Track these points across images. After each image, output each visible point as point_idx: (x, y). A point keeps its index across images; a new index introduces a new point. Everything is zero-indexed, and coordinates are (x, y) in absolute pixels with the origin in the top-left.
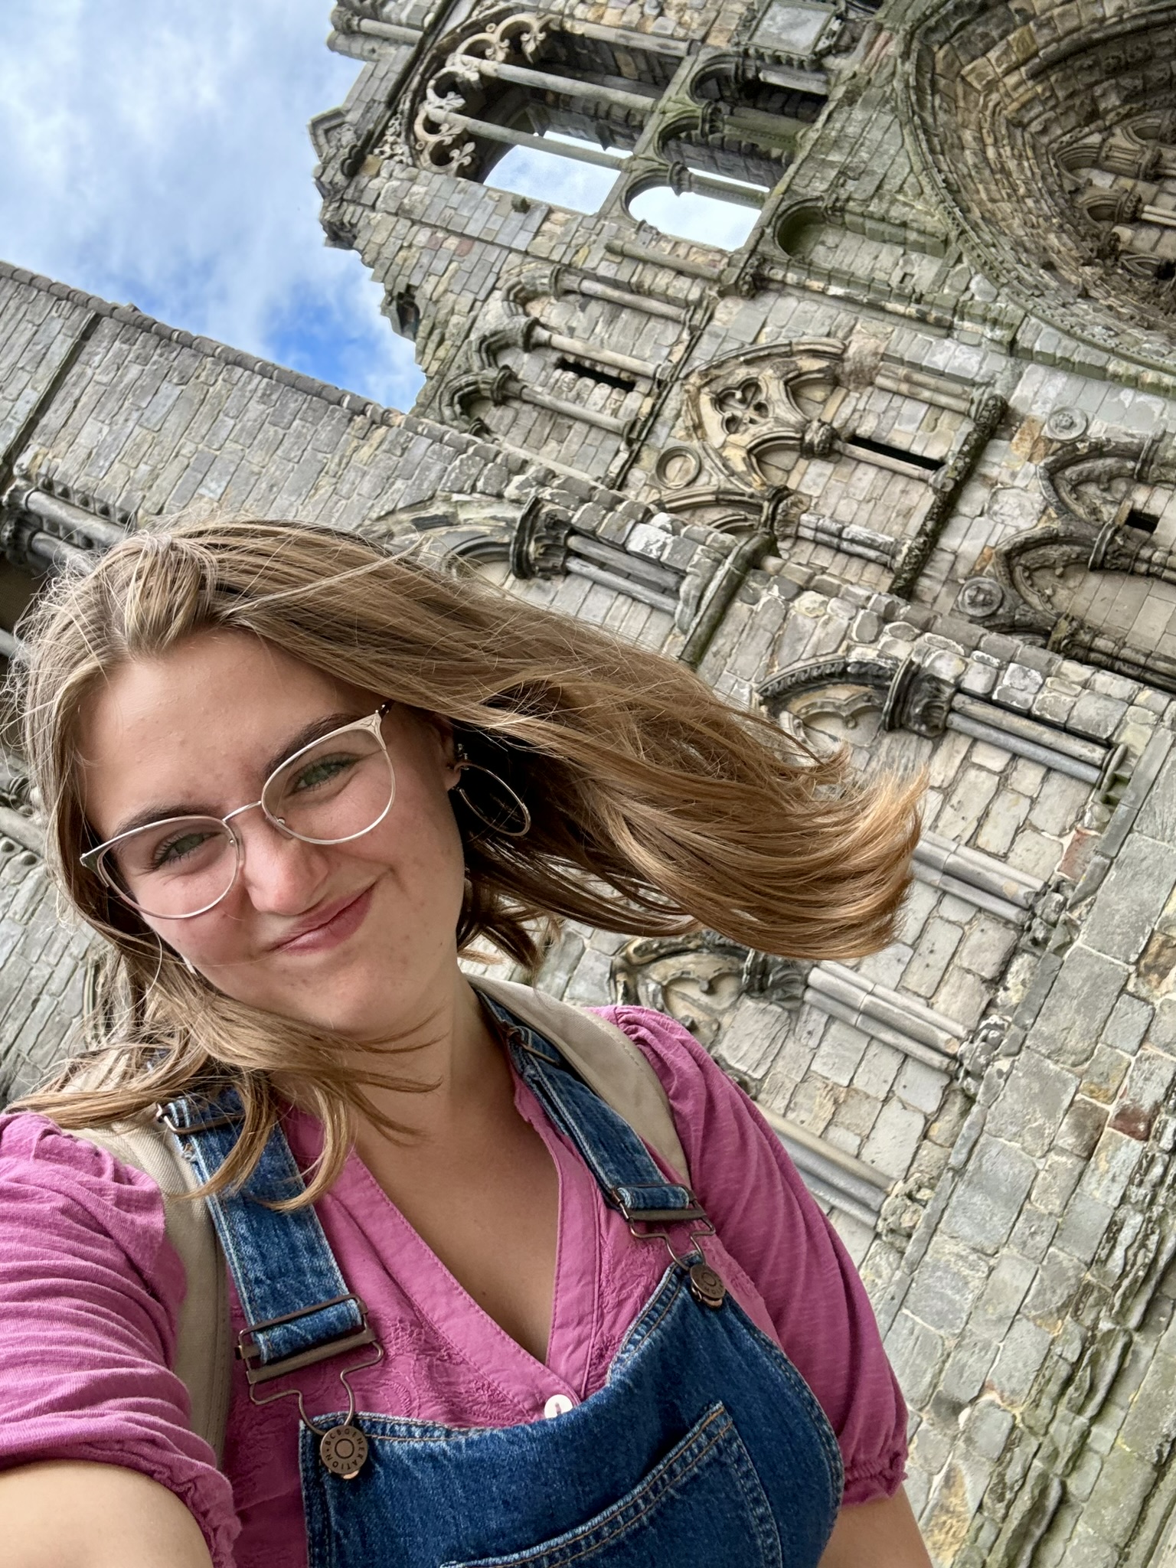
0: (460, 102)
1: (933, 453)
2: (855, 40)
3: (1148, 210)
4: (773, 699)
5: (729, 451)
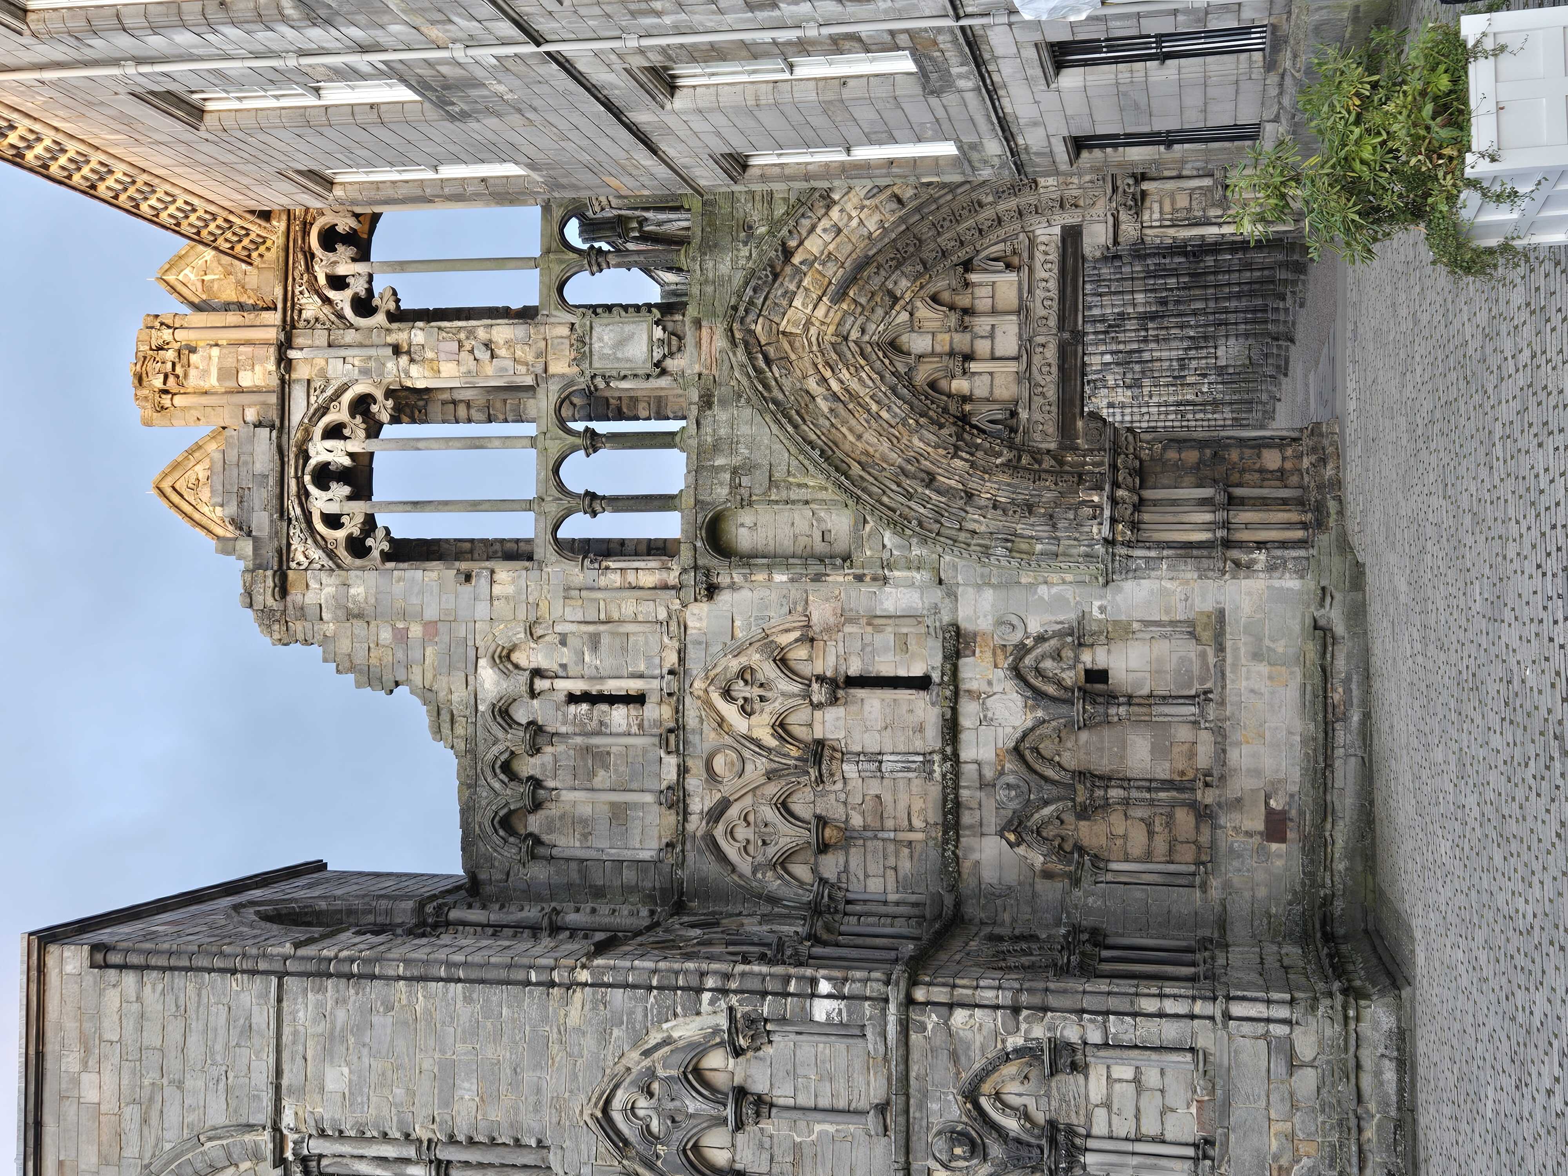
0: (346, 490)
1: (917, 670)
2: (681, 339)
3: (974, 366)
4: (971, 1095)
5: (758, 733)
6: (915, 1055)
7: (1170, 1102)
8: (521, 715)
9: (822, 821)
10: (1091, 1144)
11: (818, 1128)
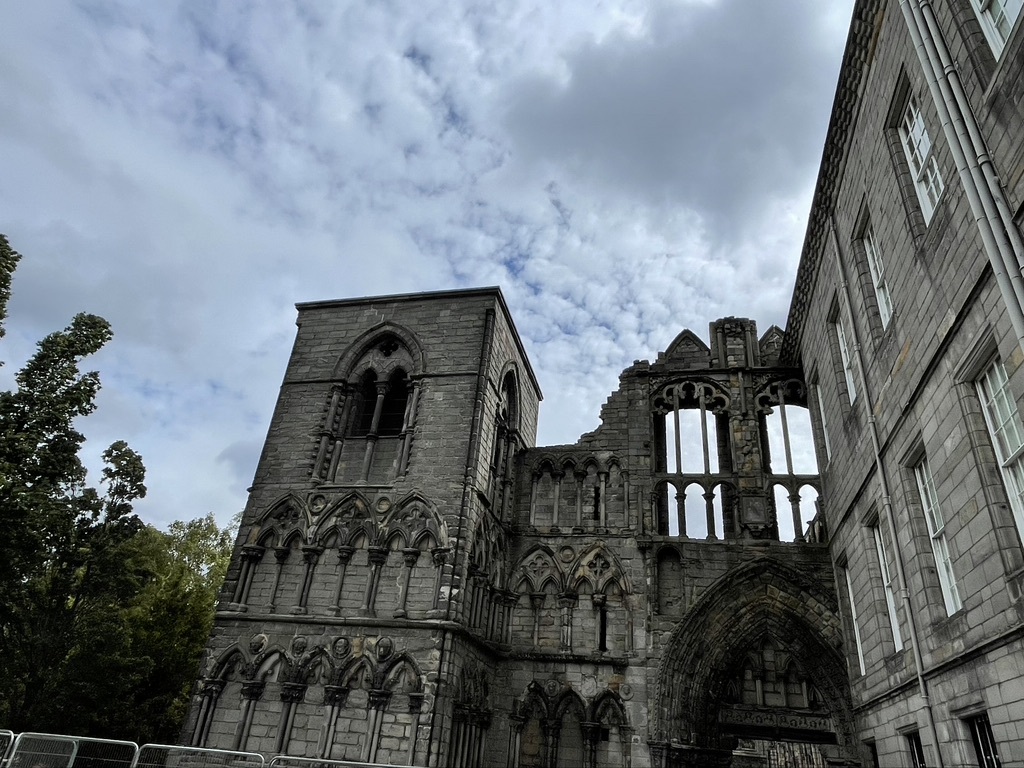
0: (683, 397)
1: (609, 645)
2: (759, 537)
3: (758, 683)
4: (405, 658)
5: (581, 569)
6: (423, 632)
7: (394, 754)
8: (590, 469)
9: (543, 598)
10: (380, 713)
11: (401, 587)
